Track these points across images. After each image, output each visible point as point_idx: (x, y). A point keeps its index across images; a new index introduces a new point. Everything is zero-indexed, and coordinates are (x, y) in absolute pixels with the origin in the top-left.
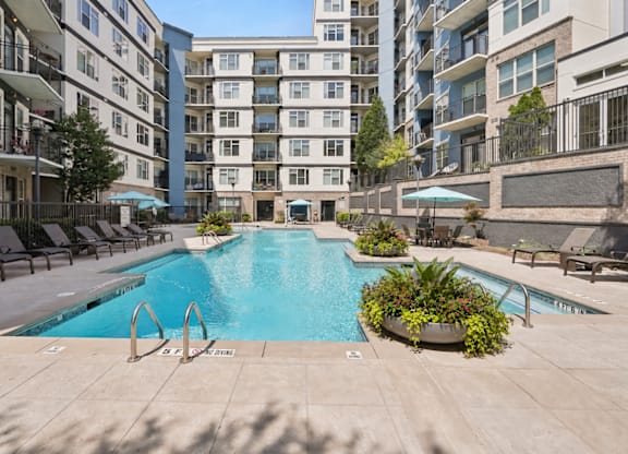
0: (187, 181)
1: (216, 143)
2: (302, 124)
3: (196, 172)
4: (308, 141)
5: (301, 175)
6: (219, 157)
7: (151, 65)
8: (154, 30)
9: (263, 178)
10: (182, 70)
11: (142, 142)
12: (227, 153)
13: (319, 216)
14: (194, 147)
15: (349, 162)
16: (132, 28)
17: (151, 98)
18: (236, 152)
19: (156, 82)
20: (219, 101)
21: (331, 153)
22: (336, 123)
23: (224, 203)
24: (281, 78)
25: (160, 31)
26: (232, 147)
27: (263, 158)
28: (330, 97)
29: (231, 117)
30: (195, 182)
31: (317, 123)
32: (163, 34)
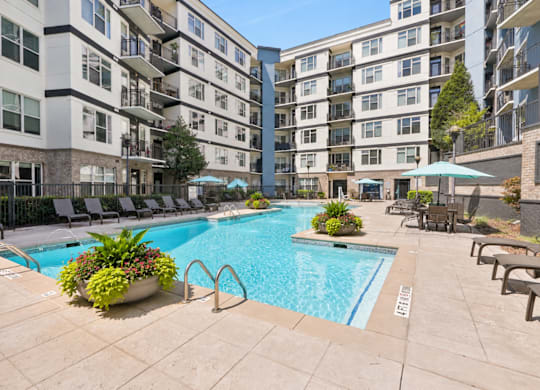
0: (277, 167)
1: (298, 134)
2: (374, 106)
3: (285, 158)
4: (380, 122)
5: (373, 155)
6: (300, 144)
7: (248, 81)
8: (250, 54)
9: (339, 160)
10: (272, 79)
11: (239, 139)
12: (306, 141)
13: (392, 194)
14: (283, 138)
15: (427, 139)
16: (231, 57)
17: (248, 105)
18: (314, 140)
19: (251, 93)
20: (300, 99)
21: (406, 131)
22: (411, 101)
23: (304, 183)
24: (354, 68)
25: (255, 54)
26: (310, 136)
27: (338, 143)
28: (404, 75)
29: (310, 111)
30: (283, 166)
31: (390, 103)
32: (258, 55)
